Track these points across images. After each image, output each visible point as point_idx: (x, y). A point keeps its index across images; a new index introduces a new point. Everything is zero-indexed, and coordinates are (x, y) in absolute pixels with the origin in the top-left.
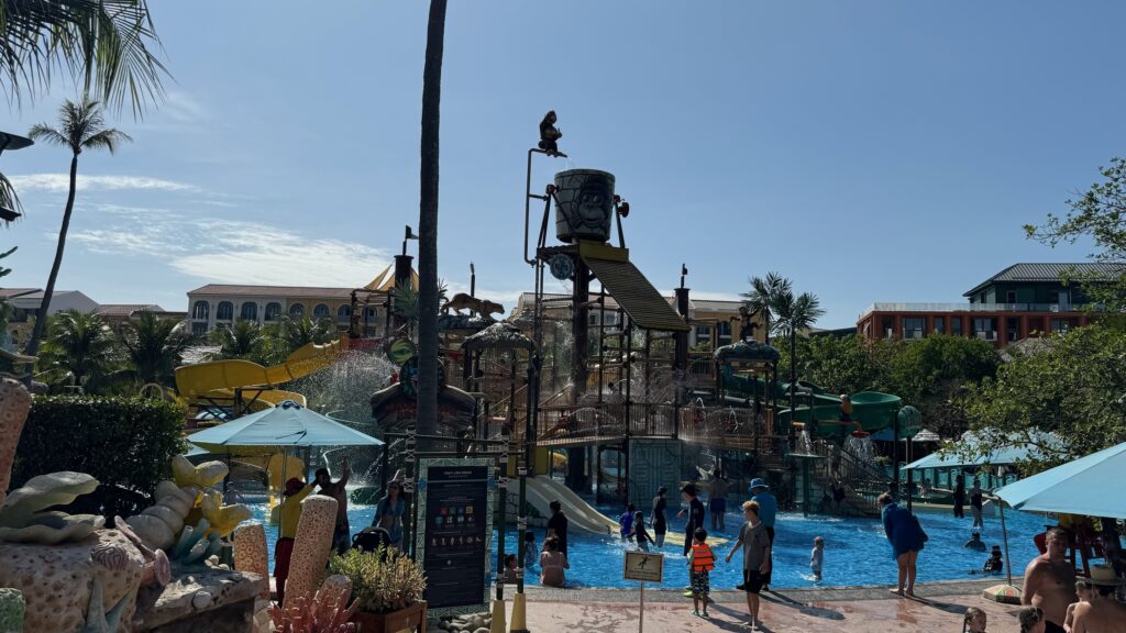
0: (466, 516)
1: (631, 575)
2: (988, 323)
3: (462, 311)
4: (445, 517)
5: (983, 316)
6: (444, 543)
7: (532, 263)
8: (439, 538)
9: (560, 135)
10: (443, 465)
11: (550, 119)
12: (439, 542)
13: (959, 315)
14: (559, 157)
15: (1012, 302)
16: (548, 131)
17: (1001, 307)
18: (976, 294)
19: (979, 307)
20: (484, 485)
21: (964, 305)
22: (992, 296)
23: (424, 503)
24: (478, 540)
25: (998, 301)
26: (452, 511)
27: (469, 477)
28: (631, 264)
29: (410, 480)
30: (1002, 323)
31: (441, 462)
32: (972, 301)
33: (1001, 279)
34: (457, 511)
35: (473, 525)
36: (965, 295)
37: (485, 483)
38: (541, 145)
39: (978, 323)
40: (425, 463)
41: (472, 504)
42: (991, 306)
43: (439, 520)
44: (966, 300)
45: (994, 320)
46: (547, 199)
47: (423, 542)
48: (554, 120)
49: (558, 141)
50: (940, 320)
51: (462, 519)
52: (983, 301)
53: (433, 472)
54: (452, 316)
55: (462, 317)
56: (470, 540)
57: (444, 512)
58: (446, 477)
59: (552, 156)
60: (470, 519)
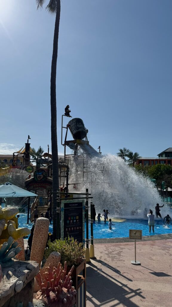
0: (76, 220)
1: (131, 237)
2: (163, 162)
3: (46, 158)
4: (70, 221)
5: (162, 160)
6: (70, 230)
7: (63, 145)
8: (68, 228)
9: (70, 111)
10: (69, 202)
11: (68, 107)
12: (68, 229)
13: (156, 160)
14: (70, 117)
15: (169, 157)
16: (67, 110)
17: (166, 158)
18: (160, 155)
19: (161, 158)
20: (82, 209)
21: (157, 157)
22: (164, 155)
23: (63, 216)
24: (80, 228)
25: (165, 157)
26: (72, 218)
27: (77, 206)
28: (90, 145)
29: (59, 208)
30: (167, 162)
31: (68, 201)
32: (159, 157)
33: (166, 151)
34: (73, 218)
35: (79, 223)
36: (158, 155)
37: (82, 208)
38: (65, 114)
39: (161, 162)
40: (63, 202)
41: (78, 215)
42: (164, 158)
43: (68, 222)
44: (158, 156)
45: (165, 161)
46: (67, 128)
47: (63, 230)
48: (69, 108)
49: (70, 113)
50: (153, 161)
51: (75, 221)
52: (162, 157)
53: (66, 205)
54: (43, 159)
55: (46, 159)
56: (78, 228)
57: (69, 219)
58: (70, 207)
59: (68, 117)
60: (78, 221)
